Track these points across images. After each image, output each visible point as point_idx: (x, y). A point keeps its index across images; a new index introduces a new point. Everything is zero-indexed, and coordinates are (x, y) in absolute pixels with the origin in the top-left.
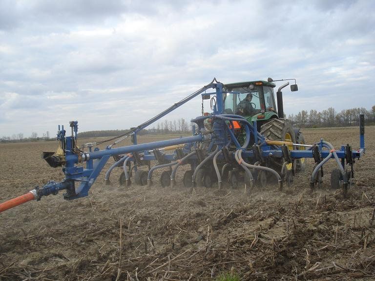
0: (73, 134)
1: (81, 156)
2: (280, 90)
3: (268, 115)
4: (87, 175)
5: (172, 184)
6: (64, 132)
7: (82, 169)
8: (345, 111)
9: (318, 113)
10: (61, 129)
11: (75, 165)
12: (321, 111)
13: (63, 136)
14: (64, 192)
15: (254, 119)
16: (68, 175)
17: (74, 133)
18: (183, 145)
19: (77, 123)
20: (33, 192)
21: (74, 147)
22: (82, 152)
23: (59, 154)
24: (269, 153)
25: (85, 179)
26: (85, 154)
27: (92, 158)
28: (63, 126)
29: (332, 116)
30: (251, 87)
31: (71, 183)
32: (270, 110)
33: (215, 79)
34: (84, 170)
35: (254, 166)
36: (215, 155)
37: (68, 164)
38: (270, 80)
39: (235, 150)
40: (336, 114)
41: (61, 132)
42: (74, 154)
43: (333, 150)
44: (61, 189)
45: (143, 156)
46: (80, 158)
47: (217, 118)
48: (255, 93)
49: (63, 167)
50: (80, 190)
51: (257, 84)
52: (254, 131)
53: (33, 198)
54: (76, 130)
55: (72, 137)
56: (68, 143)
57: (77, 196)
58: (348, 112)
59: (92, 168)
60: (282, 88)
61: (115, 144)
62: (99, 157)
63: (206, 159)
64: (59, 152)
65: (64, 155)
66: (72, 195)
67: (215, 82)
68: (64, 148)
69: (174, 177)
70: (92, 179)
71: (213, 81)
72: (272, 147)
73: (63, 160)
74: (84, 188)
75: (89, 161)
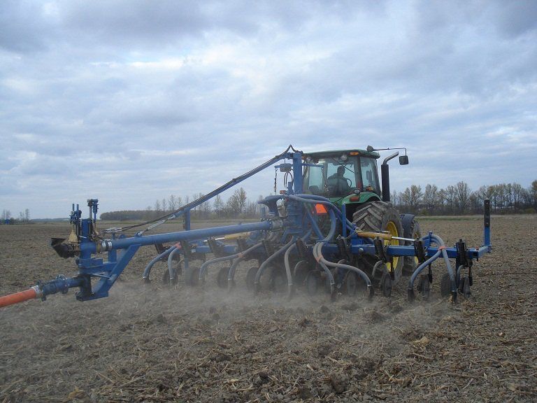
0: (91, 216)
1: (101, 244)
2: (385, 162)
3: (364, 197)
4: (108, 269)
5: (229, 286)
6: (79, 213)
7: (101, 260)
8: (486, 189)
9: (439, 190)
10: (76, 210)
11: (93, 256)
12: (445, 188)
13: (78, 218)
14: (78, 290)
15: (346, 201)
16: (83, 268)
17: (93, 214)
18: (249, 233)
19: (97, 201)
20: (35, 288)
21: (92, 233)
22: (101, 239)
23: (72, 241)
24: (358, 248)
25: (105, 274)
26: (107, 243)
27: (116, 247)
28: (78, 205)
29: (463, 197)
30: (344, 157)
31: (86, 279)
32: (367, 190)
33: (291, 146)
34: (104, 263)
35: (339, 264)
36: (288, 249)
37: (83, 254)
38: (370, 149)
39: (314, 242)
40: (469, 194)
41: (75, 213)
42: (91, 241)
43: (443, 247)
44: (72, 286)
45: (195, 248)
46: (98, 247)
47: (293, 200)
48: (348, 166)
49: (77, 257)
50: (98, 289)
51: (352, 154)
52: (341, 218)
53: (35, 296)
54: (96, 211)
55: (90, 220)
56: (84, 227)
57: (95, 296)
58: (491, 189)
59: (115, 260)
60: (389, 159)
61: (147, 230)
62: (125, 247)
63: (276, 253)
64: (73, 238)
65: (78, 243)
66: (86, 294)
67: (291, 151)
68: (78, 234)
69: (233, 277)
70: (114, 275)
71: (288, 149)
72: (366, 240)
73: (77, 249)
74: (103, 286)
75: (111, 251)
